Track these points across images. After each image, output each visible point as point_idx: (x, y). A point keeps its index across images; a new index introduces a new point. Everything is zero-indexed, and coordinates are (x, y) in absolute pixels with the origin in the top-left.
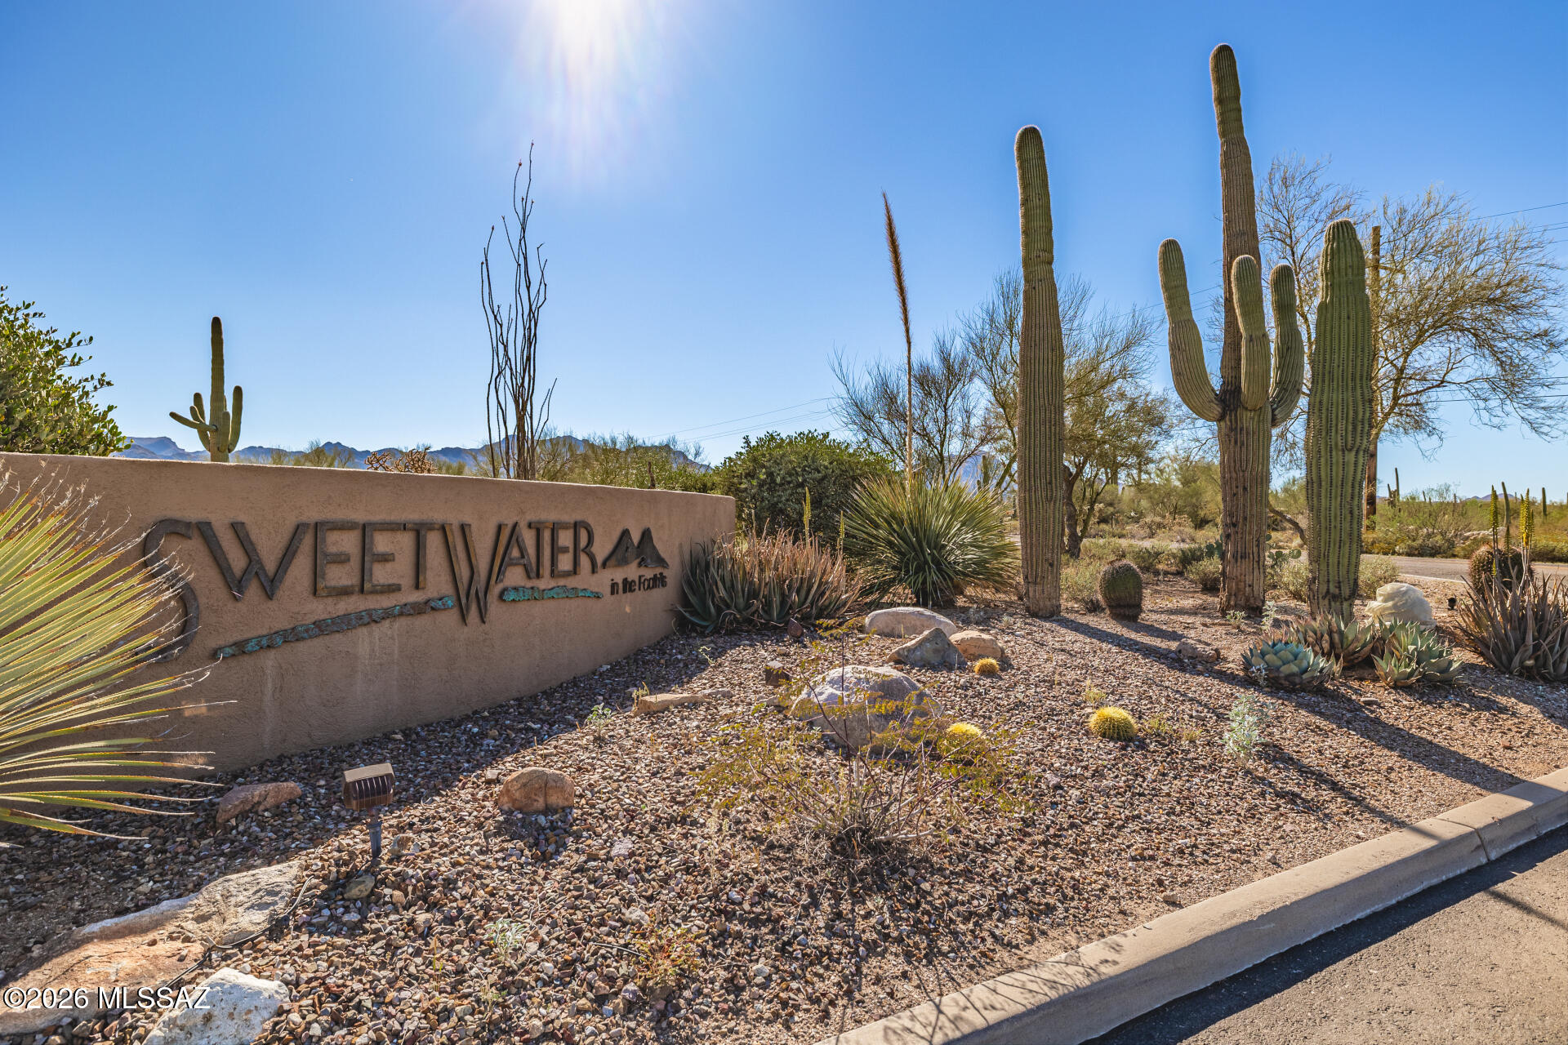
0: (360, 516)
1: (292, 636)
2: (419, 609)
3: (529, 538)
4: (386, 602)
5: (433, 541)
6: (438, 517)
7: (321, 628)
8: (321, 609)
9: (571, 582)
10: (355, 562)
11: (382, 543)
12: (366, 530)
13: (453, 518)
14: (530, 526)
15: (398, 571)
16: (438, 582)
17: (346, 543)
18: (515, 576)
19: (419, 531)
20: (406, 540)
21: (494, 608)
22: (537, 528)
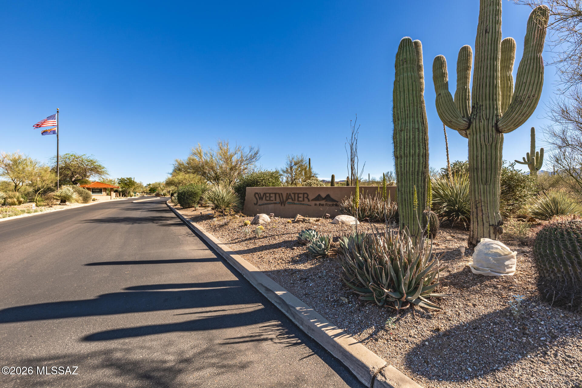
0: (269, 192)
1: (263, 205)
2: (275, 203)
3: (293, 195)
4: (272, 202)
5: (277, 195)
6: (278, 192)
7: (266, 204)
8: (266, 202)
9: (302, 203)
10: (269, 197)
11: (271, 195)
12: (270, 194)
13: (280, 192)
14: (293, 193)
15: (273, 198)
16: (278, 200)
17: (268, 195)
18: (290, 201)
19: (275, 194)
20: (274, 195)
21: (286, 205)
22: (294, 194)
